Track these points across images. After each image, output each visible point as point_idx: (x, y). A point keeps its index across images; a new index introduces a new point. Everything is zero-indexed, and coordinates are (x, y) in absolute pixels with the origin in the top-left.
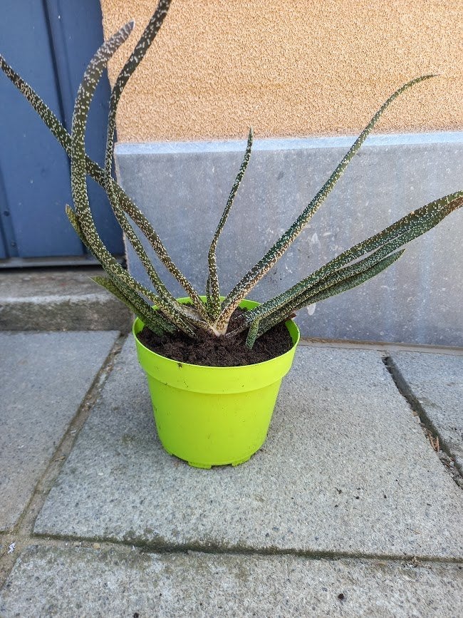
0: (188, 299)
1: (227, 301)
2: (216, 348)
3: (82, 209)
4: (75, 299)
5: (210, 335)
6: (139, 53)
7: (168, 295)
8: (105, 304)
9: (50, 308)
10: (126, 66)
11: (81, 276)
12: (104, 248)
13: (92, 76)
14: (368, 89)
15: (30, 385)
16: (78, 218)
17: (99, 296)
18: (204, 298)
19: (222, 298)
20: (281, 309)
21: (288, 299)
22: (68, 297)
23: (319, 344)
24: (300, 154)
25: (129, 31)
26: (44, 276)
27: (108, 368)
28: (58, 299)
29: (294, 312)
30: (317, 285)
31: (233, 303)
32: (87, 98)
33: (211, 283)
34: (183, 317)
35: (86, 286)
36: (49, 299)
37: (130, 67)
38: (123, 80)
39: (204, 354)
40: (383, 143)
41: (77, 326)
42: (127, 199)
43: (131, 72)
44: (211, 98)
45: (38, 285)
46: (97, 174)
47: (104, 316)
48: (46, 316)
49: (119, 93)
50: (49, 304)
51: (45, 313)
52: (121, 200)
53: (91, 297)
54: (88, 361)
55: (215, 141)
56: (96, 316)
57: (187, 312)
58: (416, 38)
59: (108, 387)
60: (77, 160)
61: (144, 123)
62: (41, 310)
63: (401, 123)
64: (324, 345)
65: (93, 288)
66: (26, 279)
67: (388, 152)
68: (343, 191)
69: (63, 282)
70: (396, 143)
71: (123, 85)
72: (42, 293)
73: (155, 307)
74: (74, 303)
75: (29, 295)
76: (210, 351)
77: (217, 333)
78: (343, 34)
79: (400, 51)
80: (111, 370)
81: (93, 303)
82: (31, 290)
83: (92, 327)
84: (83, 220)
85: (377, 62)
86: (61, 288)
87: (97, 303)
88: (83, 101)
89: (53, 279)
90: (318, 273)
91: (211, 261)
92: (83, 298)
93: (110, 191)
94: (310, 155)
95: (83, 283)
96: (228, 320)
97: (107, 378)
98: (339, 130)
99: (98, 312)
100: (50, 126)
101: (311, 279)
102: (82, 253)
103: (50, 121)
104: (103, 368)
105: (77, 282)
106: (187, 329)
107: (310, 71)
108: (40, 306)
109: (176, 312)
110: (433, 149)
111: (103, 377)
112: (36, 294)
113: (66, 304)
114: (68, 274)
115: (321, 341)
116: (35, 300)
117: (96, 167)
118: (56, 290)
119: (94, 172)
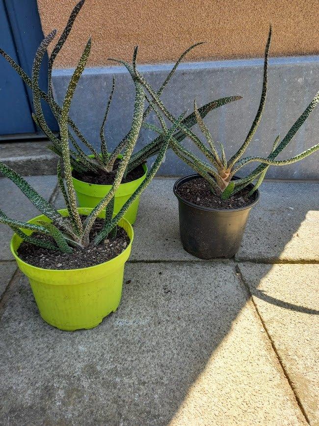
0: (93, 156)
1: (112, 155)
2: (108, 178)
3: (39, 115)
4: (34, 158)
5: (105, 172)
6: (60, 44)
7: (83, 153)
8: (51, 160)
9: (20, 164)
10: (55, 50)
11: (35, 145)
12: (51, 132)
13: (39, 55)
14: (188, 36)
15: (16, 203)
16: (38, 118)
17: (47, 156)
18: (100, 154)
19: (109, 154)
20: (139, 159)
21: (141, 153)
22: (29, 157)
23: (168, 178)
24: (152, 74)
25: (55, 34)
26: (13, 145)
27: (56, 194)
28: (24, 158)
29: (145, 160)
30: (155, 146)
31: (115, 156)
32: (38, 65)
33: (103, 147)
34: (91, 164)
35: (39, 150)
36: (19, 158)
37: (57, 50)
38: (54, 56)
39: (102, 180)
40: (196, 68)
41: (37, 173)
42: (59, 108)
43: (57, 52)
44: (102, 42)
45: (11, 151)
46: (44, 97)
47: (51, 167)
48: (18, 168)
49: (52, 62)
50: (20, 161)
51: (17, 166)
52: (56, 108)
53: (43, 157)
54: (45, 190)
55: (106, 67)
56: (46, 167)
57: (92, 161)
58: (211, 7)
59: (57, 202)
60: (35, 93)
61: (65, 57)
62: (15, 165)
63: (206, 55)
64: (171, 179)
65: (43, 151)
66: (3, 148)
67: (199, 73)
68: (176, 94)
69: (25, 149)
70: (202, 67)
71: (54, 58)
72: (14, 155)
73: (77, 160)
74: (33, 160)
75: (8, 156)
76: (104, 180)
77: (108, 171)
78: (172, 5)
79: (204, 15)
80: (58, 194)
81: (44, 160)
82: (8, 154)
83: (45, 173)
84: (40, 119)
85: (191, 21)
86: (25, 153)
87: (47, 160)
88: (36, 66)
89: (19, 147)
90: (155, 141)
91: (102, 136)
92: (38, 157)
93: (51, 105)
94: (157, 75)
95: (37, 149)
96: (113, 164)
97: (56, 199)
98: (173, 59)
99: (47, 165)
100: (21, 75)
101: (152, 144)
102: (34, 131)
103: (21, 72)
104: (53, 194)
105: (34, 149)
106: (94, 169)
107: (156, 27)
108: (15, 163)
109: (87, 162)
110: (222, 70)
111: (54, 198)
112: (11, 156)
113: (29, 161)
114: (28, 144)
115: (169, 176)
116: (11, 159)
117: (44, 94)
118: (22, 153)
119: (43, 95)
